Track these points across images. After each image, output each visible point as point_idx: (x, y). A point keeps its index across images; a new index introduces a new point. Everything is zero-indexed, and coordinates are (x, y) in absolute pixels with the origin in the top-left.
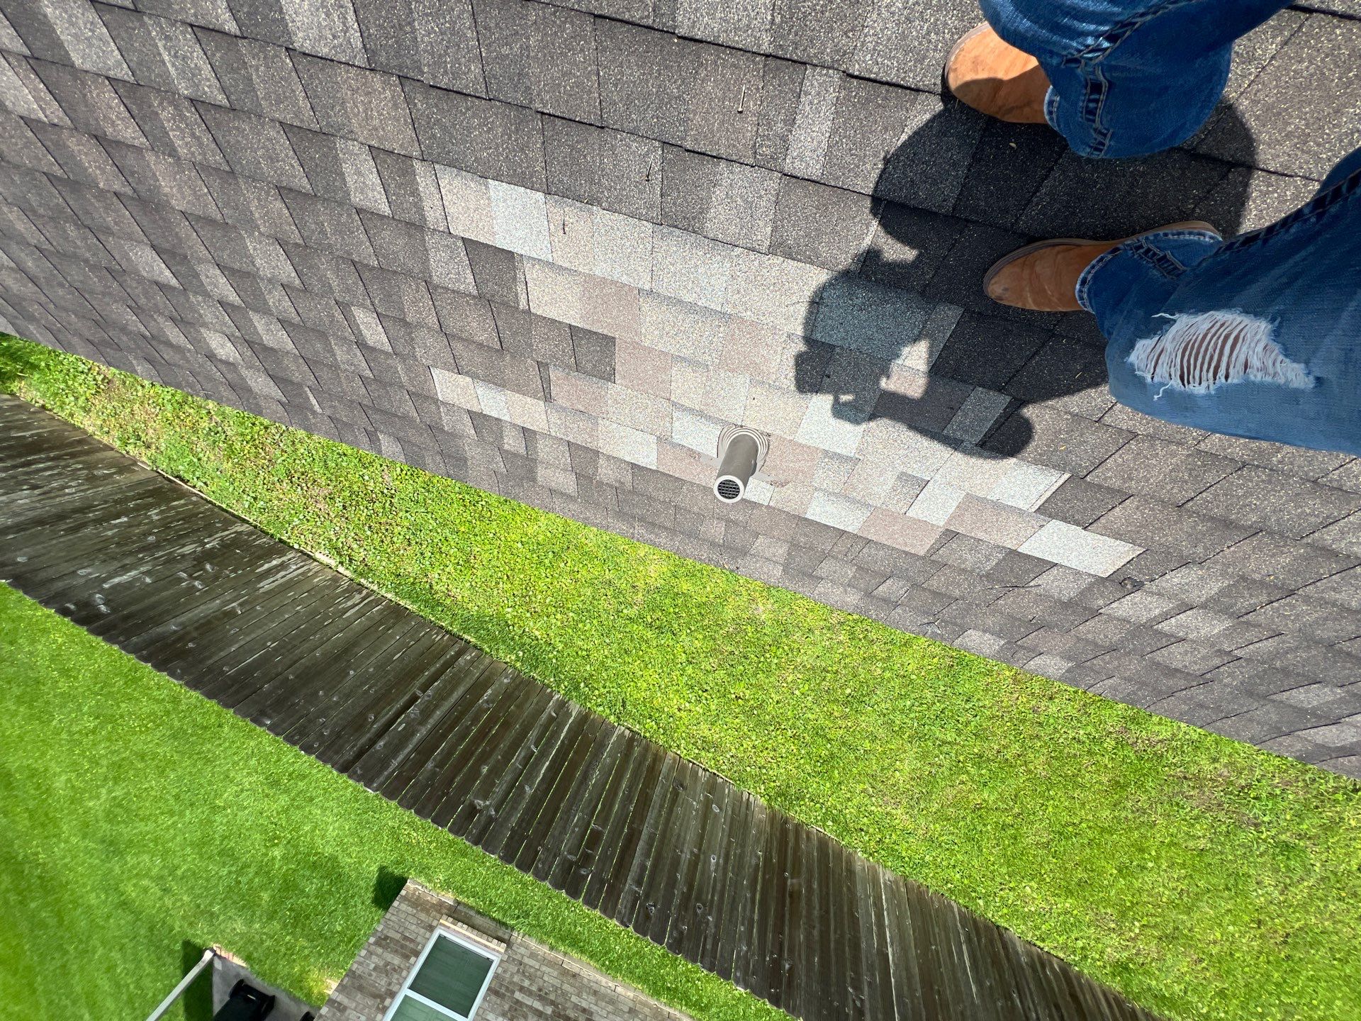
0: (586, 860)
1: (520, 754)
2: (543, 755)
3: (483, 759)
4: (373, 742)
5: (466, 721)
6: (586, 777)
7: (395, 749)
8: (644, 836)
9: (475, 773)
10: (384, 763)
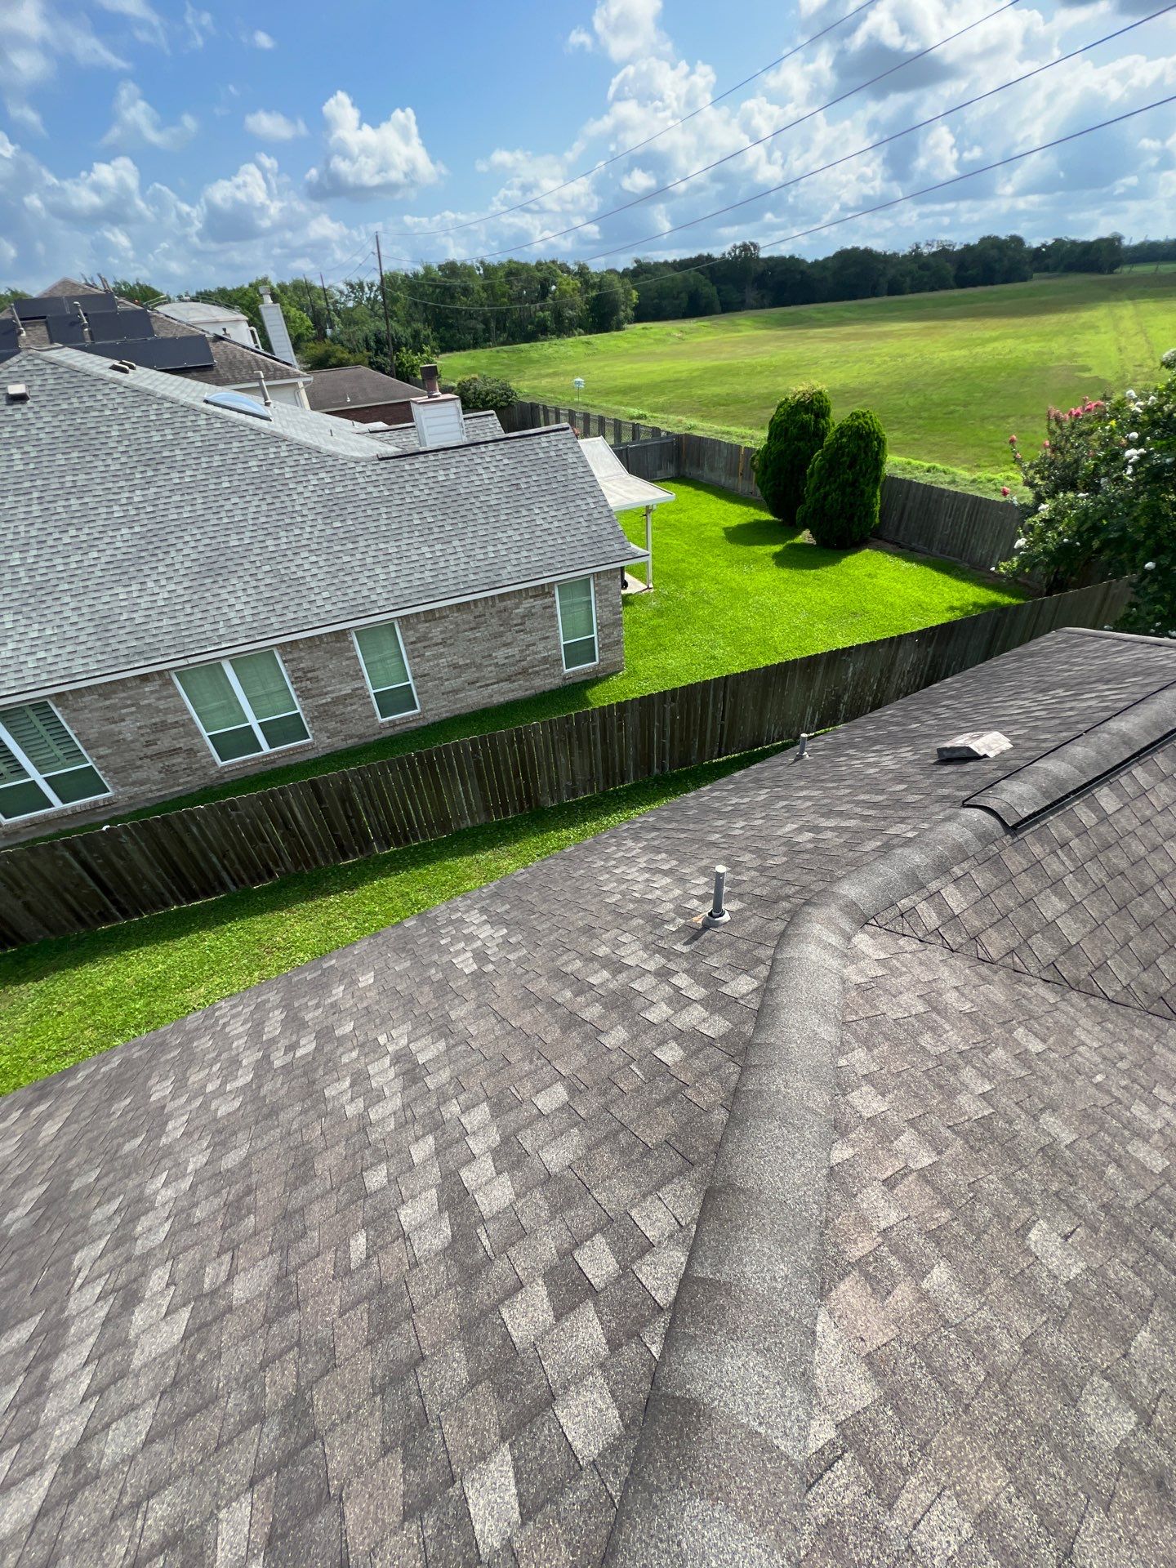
0: (620, 719)
1: (668, 734)
2: (659, 741)
3: (682, 718)
4: (725, 693)
5: (697, 728)
6: (636, 747)
7: (715, 696)
8: (599, 745)
9: (681, 714)
10: (715, 691)
